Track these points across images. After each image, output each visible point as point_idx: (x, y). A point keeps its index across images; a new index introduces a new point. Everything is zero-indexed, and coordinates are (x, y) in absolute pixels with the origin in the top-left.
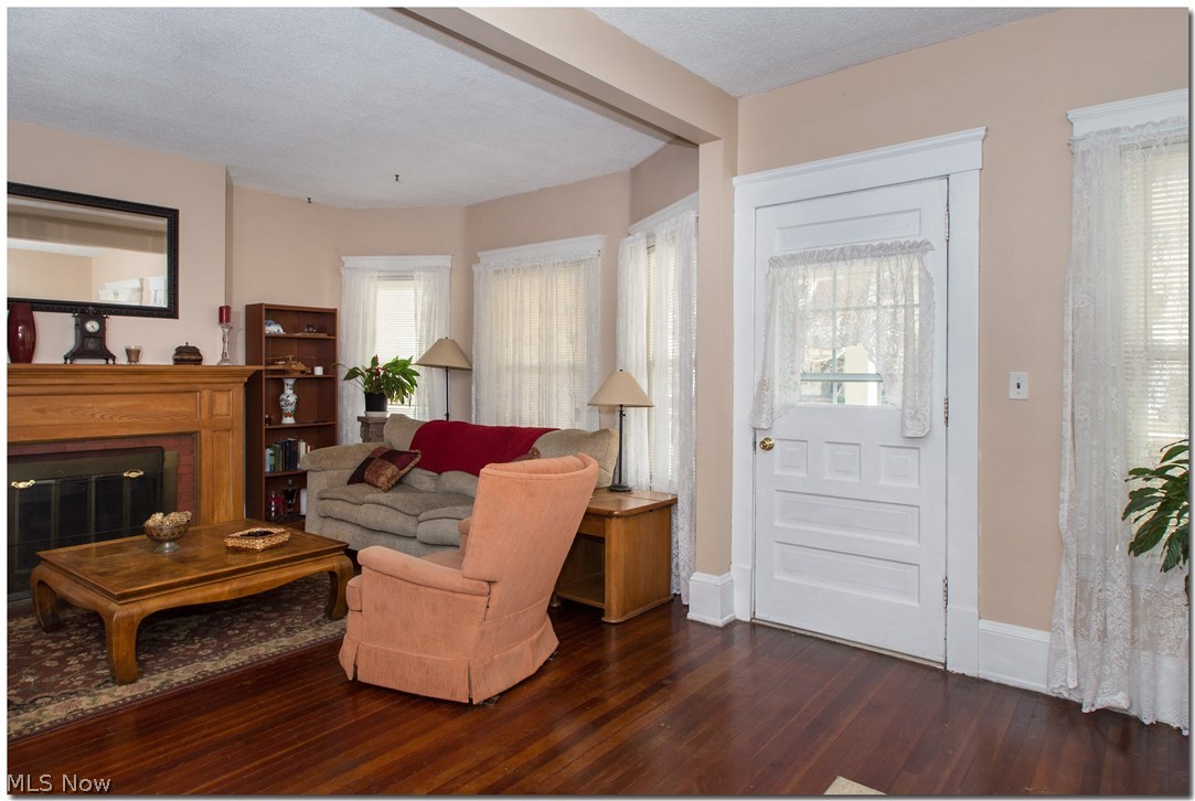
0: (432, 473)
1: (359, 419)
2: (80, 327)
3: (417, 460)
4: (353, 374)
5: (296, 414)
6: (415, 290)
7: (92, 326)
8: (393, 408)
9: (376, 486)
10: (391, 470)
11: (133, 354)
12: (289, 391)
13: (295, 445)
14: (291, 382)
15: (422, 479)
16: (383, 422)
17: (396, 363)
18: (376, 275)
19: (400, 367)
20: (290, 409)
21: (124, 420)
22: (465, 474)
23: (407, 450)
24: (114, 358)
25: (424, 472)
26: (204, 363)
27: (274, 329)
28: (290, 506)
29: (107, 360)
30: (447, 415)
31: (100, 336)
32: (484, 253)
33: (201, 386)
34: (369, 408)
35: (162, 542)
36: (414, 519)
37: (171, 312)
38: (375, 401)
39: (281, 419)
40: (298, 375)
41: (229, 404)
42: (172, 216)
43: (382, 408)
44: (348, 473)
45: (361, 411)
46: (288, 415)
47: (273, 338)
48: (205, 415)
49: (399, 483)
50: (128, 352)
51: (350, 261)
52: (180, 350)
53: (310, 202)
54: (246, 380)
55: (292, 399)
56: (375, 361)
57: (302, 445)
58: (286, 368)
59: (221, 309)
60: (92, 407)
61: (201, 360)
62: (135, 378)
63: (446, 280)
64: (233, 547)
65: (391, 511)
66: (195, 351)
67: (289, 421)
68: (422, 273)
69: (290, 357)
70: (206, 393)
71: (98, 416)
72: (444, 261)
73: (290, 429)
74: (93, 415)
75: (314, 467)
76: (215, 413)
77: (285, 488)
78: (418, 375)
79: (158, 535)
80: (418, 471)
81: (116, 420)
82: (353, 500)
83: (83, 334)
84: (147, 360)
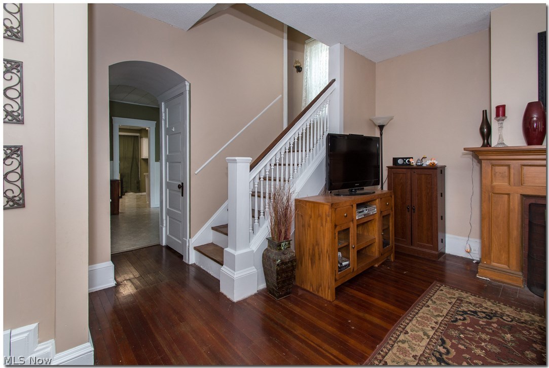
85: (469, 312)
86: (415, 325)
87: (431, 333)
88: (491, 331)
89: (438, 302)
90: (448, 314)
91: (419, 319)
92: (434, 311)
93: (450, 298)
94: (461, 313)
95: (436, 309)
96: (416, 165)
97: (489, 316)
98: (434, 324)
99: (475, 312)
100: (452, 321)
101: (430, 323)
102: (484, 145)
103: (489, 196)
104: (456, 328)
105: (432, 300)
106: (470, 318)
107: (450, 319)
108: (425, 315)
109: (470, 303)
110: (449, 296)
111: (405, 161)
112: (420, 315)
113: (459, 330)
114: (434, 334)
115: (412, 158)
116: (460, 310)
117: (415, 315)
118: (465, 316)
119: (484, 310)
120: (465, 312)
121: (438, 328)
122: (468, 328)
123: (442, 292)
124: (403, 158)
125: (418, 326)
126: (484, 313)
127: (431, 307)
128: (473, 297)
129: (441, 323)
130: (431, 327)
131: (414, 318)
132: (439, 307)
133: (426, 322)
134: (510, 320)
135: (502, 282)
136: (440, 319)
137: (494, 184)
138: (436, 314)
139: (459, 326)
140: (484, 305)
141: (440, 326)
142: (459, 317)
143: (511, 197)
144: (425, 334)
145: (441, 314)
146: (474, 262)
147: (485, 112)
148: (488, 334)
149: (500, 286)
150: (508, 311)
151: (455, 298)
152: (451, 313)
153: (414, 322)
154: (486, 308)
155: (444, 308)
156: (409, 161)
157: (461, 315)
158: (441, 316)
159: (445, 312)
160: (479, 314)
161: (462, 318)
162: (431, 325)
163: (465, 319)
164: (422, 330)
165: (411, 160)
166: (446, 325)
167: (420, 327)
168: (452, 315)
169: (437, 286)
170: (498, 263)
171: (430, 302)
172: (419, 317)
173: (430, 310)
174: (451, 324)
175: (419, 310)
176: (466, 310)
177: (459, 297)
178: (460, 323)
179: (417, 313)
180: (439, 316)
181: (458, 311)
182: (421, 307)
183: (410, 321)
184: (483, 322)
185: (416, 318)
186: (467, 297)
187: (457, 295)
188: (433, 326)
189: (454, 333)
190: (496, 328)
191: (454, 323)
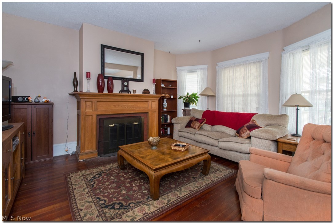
0: (210, 125)
1: (182, 109)
2: (123, 84)
3: (205, 121)
4: (181, 98)
5: (167, 108)
6: (198, 75)
7: (126, 84)
8: (192, 106)
9: (195, 129)
10: (198, 124)
11: (134, 91)
12: (165, 102)
13: (167, 116)
14: (166, 99)
15: (207, 127)
16: (190, 111)
17: (193, 95)
18: (186, 71)
19: (194, 95)
20: (166, 107)
21: (132, 109)
22: (224, 126)
23: (201, 118)
24: (130, 92)
25: (207, 125)
26: (150, 94)
27: (163, 86)
28: (165, 132)
29: (128, 93)
30: (208, 109)
31: (127, 86)
32: (219, 63)
33: (149, 100)
34: (185, 106)
35: (153, 146)
36: (217, 141)
37: (142, 80)
38: (187, 105)
39: (163, 109)
40: (168, 98)
41: (155, 105)
42: (142, 55)
43: (188, 107)
44: (185, 124)
45: (183, 108)
46: (165, 108)
47: (163, 88)
48: (150, 108)
49: (200, 128)
50: (133, 90)
51: (178, 68)
52: (144, 90)
53: (170, 53)
54: (159, 98)
55: (166, 104)
56: (188, 94)
57: (168, 116)
58: (165, 96)
59: (153, 79)
60: (125, 105)
61: (149, 93)
62: (135, 98)
63: (207, 72)
64: (174, 149)
65: (208, 138)
66: (148, 90)
67: (165, 110)
68: (199, 70)
69: (166, 93)
70: (150, 102)
71: (127, 108)
72: (206, 66)
73: (165, 112)
74: (126, 107)
75: (177, 122)
76: (152, 107)
77: (164, 127)
78: (199, 98)
79: (153, 144)
80: (205, 125)
81: (131, 109)
82: (192, 133)
83: (123, 85)
84: (137, 93)
85: (93, 178)
86: (80, 203)
87: (91, 199)
88: (106, 180)
89: (77, 183)
90: (87, 185)
91: (78, 198)
92: (80, 189)
93: (80, 177)
94: (91, 181)
95: (80, 187)
96: (35, 101)
97: (100, 175)
98: (87, 194)
99: (94, 177)
100: (92, 187)
101: (85, 196)
102: (75, 91)
103: (84, 117)
104: (96, 189)
105: (73, 185)
106: (96, 180)
107: (90, 187)
108: (79, 194)
109: (89, 174)
110: (78, 177)
111: (24, 99)
112: (76, 196)
113: (98, 188)
114: (92, 198)
115: (30, 97)
116: (89, 180)
117: (75, 198)
118: (93, 181)
119: (96, 174)
120: (92, 180)
121: (91, 195)
122: (100, 185)
123: (73, 177)
124: (22, 97)
125: (82, 202)
126: (97, 174)
127: (77, 188)
128: (87, 171)
129: (89, 191)
130: (88, 197)
131: (76, 200)
132: (80, 185)
133: (83, 197)
134: (106, 171)
135: (90, 158)
136: (87, 190)
137: (86, 111)
138: (82, 189)
139: (96, 187)
140: (94, 172)
141: (90, 193)
142: (92, 183)
143: (93, 116)
144: (89, 202)
145: (85, 188)
146: (71, 155)
147: (75, 74)
148: (107, 182)
149: (90, 160)
150: (102, 168)
151: (81, 176)
152: (88, 184)
153: (78, 201)
154: (96, 172)
155: (82, 184)
156: (27, 99)
157: (92, 182)
158: (86, 188)
159: (85, 185)
160: (96, 176)
161: (93, 183)
162: (87, 196)
163: (95, 182)
164: (86, 201)
165: (29, 98)
166: (91, 191)
167: (83, 201)
168: (89, 184)
169: (68, 176)
170: (88, 150)
171: (74, 186)
172: (78, 197)
173: (78, 190)
174: (93, 189)
175: (74, 194)
176: (91, 178)
177: (83, 174)
178: (95, 185)
179: (74, 196)
180: (84, 189)
181: (89, 181)
182: (73, 192)
183: (76, 202)
184: (101, 178)
185: (77, 199)
186: (85, 172)
187: (81, 175)
188: (88, 195)
189: (98, 191)
190: (106, 177)
191: (94, 187)
